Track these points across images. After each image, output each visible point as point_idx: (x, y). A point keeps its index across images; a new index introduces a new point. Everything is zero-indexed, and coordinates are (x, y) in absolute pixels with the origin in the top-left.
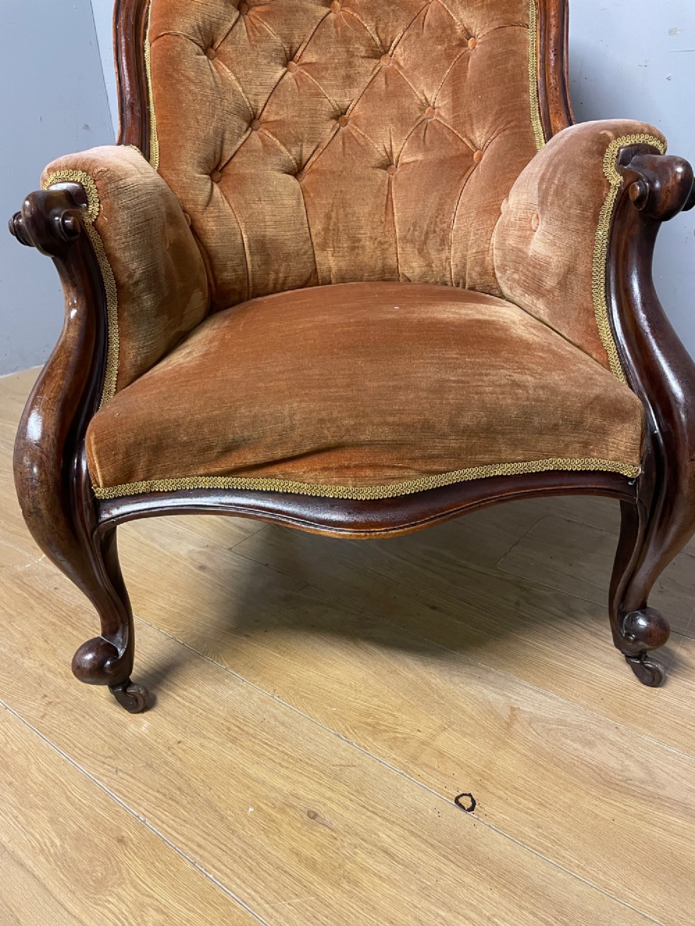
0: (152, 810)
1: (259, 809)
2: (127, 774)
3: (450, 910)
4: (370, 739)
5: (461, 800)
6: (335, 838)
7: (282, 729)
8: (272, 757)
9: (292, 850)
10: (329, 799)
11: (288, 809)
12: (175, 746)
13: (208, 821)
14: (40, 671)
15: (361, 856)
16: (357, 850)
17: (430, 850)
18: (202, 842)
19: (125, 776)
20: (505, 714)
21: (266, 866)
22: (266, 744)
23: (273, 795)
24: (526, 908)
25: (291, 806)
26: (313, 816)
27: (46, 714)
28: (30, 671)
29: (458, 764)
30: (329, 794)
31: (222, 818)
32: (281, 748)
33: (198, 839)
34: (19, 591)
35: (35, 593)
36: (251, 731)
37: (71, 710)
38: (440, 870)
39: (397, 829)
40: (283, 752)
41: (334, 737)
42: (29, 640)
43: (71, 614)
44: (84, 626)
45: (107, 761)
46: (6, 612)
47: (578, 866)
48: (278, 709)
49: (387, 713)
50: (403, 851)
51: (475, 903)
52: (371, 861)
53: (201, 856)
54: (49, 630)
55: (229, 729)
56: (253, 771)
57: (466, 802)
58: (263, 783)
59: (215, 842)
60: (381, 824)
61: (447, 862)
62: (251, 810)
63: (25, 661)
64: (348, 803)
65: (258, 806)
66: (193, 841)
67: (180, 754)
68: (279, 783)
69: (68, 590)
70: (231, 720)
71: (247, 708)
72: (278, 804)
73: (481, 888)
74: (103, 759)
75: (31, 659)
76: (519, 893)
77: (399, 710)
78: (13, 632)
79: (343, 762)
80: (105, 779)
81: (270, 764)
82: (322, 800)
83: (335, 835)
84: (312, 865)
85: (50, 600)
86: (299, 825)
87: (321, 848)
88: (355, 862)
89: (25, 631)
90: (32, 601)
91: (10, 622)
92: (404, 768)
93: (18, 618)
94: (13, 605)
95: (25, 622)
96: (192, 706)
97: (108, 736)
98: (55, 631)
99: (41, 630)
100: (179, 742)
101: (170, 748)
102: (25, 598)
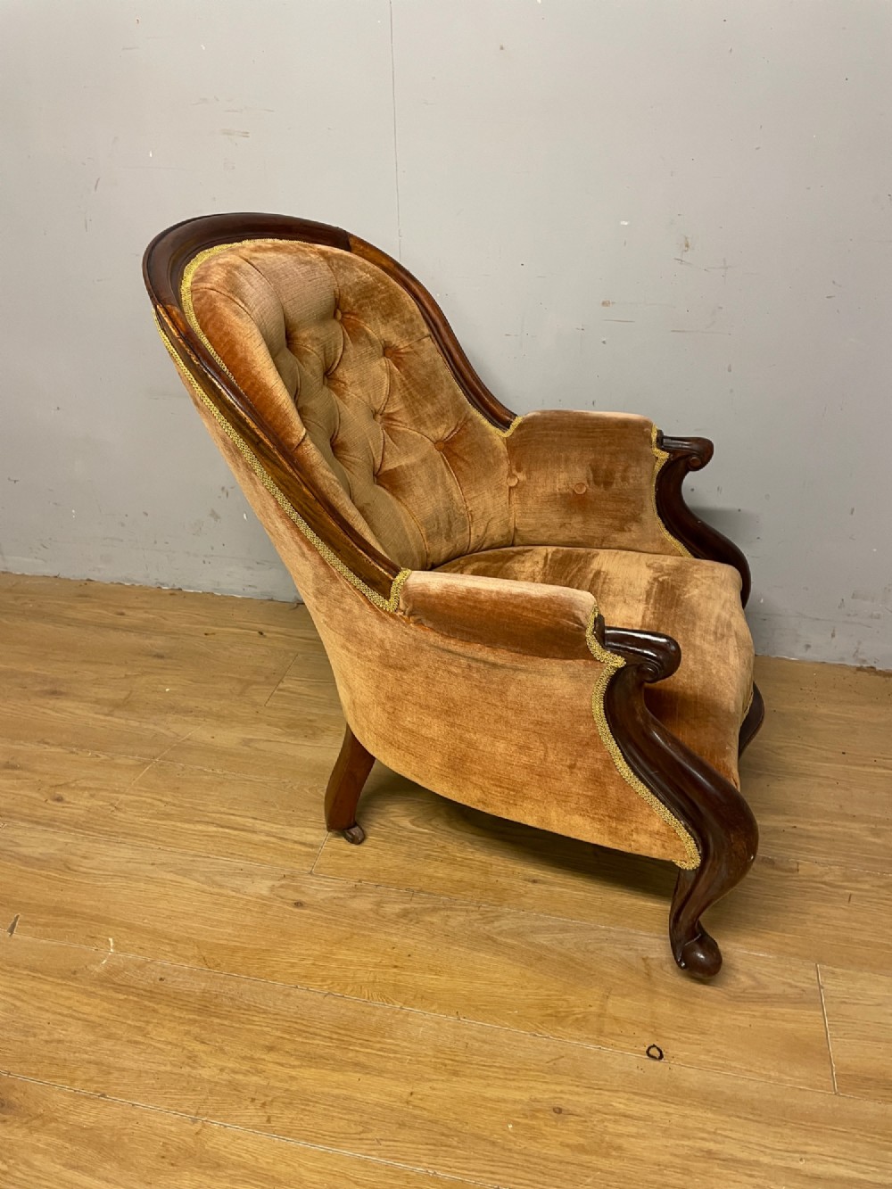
0: (433, 1161)
1: (515, 1124)
2: (390, 1141)
3: (689, 1139)
4: (560, 1028)
5: (651, 1052)
6: (585, 1121)
7: (486, 1047)
8: (495, 1075)
9: (562, 1144)
10: (562, 1092)
11: (538, 1114)
12: (410, 1099)
13: (484, 1150)
14: (225, 1076)
15: (611, 1127)
16: (606, 1124)
17: (653, 1101)
18: (492, 1169)
19: (388, 1143)
20: (641, 966)
21: (552, 1165)
22: (484, 1066)
23: (519, 1107)
24: (732, 1115)
25: (539, 1111)
26: (559, 1111)
27: (269, 1117)
28: (216, 1080)
29: (632, 1024)
30: (559, 1088)
31: (494, 1143)
32: (498, 1065)
33: (487, 1168)
34: (122, 997)
35: (142, 992)
36: (464, 1059)
37: (291, 1103)
38: (667, 1113)
39: (621, 1094)
40: (500, 1067)
41: (532, 1037)
42: (184, 1048)
43: (203, 1003)
44: (229, 1012)
45: (363, 1136)
46: (130, 1025)
47: (747, 1070)
48: (471, 1030)
49: (558, 1000)
50: (635, 1109)
51: (701, 1126)
52: (620, 1128)
53: (499, 1180)
54: (195, 1030)
55: (446, 1066)
56: (490, 1093)
57: (654, 1052)
58: (504, 1101)
59: (500, 1164)
60: (610, 1096)
61: (668, 1105)
62: (510, 1126)
63: (200, 1072)
64: (577, 1089)
65: (514, 1121)
66: (485, 1172)
67: (417, 1102)
68: (517, 1095)
69: (178, 977)
70: (439, 1055)
71: (445, 1039)
72: (528, 1113)
73: (699, 1114)
74: (358, 1137)
75: (204, 1067)
76: (723, 1106)
77: (566, 993)
78: (158, 1045)
79: (553, 1057)
80: (374, 1153)
81: (499, 1082)
82: (556, 1095)
83: (583, 1119)
84: (581, 1149)
85: (167, 995)
86: (554, 1123)
87: (579, 1133)
88: (610, 1134)
89: (170, 1040)
90: (146, 1003)
91: (145, 1036)
92: (598, 1043)
93: (150, 1028)
94: (130, 1015)
95: (161, 1030)
96: (398, 1056)
97: (345, 1114)
98: (203, 1028)
99: (187, 1033)
100: (412, 1094)
101: (408, 1103)
102: (135, 1002)
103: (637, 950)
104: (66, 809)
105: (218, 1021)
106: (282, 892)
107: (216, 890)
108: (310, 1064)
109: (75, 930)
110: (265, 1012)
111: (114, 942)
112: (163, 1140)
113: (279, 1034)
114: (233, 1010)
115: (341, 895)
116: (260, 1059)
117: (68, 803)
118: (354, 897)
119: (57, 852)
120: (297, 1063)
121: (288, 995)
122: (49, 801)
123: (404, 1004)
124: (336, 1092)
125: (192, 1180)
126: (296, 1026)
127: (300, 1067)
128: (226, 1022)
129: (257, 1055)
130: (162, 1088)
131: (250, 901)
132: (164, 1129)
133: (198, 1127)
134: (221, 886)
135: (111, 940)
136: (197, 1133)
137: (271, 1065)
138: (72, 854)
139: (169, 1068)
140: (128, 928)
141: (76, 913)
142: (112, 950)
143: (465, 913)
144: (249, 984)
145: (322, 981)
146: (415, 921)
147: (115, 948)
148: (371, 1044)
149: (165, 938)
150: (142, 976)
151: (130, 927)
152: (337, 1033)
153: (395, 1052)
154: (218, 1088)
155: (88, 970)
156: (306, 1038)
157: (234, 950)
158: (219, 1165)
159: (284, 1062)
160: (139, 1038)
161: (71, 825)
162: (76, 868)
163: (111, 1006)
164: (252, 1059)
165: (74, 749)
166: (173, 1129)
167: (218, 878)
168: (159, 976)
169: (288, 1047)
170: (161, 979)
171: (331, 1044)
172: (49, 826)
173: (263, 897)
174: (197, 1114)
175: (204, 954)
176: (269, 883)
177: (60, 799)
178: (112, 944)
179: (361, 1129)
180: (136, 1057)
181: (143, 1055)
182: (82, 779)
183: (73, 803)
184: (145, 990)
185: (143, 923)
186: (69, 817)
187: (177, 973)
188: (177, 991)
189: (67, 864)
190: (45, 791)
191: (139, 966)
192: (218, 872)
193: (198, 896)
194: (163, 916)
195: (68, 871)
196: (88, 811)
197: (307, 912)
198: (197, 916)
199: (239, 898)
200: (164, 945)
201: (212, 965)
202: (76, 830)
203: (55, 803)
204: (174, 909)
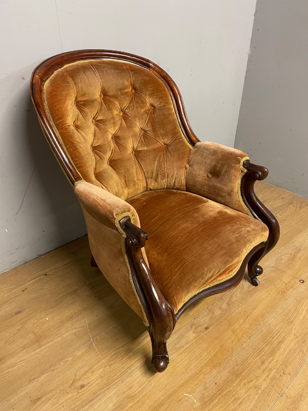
4: (287, 294)
8: (296, 314)
14: (268, 380)
22: (292, 315)
27: (289, 374)
28: (268, 383)
29: (292, 280)
32: (293, 312)
34: (216, 401)
35: (219, 392)
36: (288, 318)
37: (286, 366)
41: (287, 300)
42: (251, 388)
43: (234, 375)
44: (242, 368)
45: (304, 353)
46: (232, 402)
48: (279, 311)
49: (277, 289)
54: (245, 381)
55: (288, 323)
56: (301, 318)
57: (301, 281)
67: (298, 335)
75: (261, 385)
78: (245, 396)
79: (295, 300)
81: (299, 314)
85: (225, 384)
89: (245, 392)
90: (224, 393)
91: (239, 399)
92: (295, 289)
93: (236, 396)
94: (227, 400)
95: (239, 392)
96: (280, 332)
97: (295, 354)
98: (245, 379)
99: (245, 384)
100: (295, 335)
101: (297, 337)
102: (222, 396)
103: (269, 267)
104: (93, 386)
105: (244, 373)
106: (198, 330)
107: (183, 349)
108: (274, 355)
109: (171, 407)
110: (248, 358)
111: (187, 394)
112: (285, 409)
113: (258, 358)
114: (242, 367)
115: (210, 316)
116: (266, 368)
117: (89, 383)
118: (213, 313)
119: (118, 399)
120: (272, 358)
121: (244, 349)
122: (80, 391)
123: (263, 321)
124: (287, 352)
125: (304, 405)
126: (257, 352)
127: (274, 357)
128: (246, 371)
129: (264, 368)
130: (264, 401)
131: (196, 341)
132: (282, 406)
133: (284, 395)
134: (182, 347)
135: (185, 394)
136: (287, 397)
137: (269, 365)
138: (124, 392)
139: (257, 396)
141: (161, 403)
142: (191, 396)
143: (237, 291)
144: (233, 357)
145: (243, 337)
146: (233, 303)
147: (190, 394)
148: (273, 336)
149: (196, 375)
150: (210, 389)
151: (183, 385)
152: (265, 342)
153: (279, 332)
154: (272, 384)
155: (195, 408)
156: (263, 351)
157: (215, 355)
158: (301, 395)
159: (270, 361)
160: (240, 401)
161: (104, 387)
162: (134, 394)
163: (219, 406)
164: (264, 370)
165: (52, 368)
166: (282, 404)
167: (177, 346)
168: (214, 384)
169: (265, 357)
170: (216, 384)
171: (269, 346)
172: (97, 396)
173: (196, 337)
174: (279, 394)
175: (212, 365)
176: (191, 332)
177: (82, 386)
178: (188, 395)
179: (302, 352)
180: (247, 405)
181: (247, 403)
182: (77, 372)
183: (91, 382)
184: (218, 391)
185: (184, 379)
186: (99, 386)
187: (216, 378)
188: (224, 381)
189: (128, 397)
190: (71, 390)
191: (205, 389)
192: (174, 345)
193: (182, 356)
194: (184, 372)
195: (133, 398)
196: (102, 377)
197: (211, 328)
198: (192, 360)
199: (192, 344)
200: (200, 377)
201: (219, 365)
202: (110, 386)
203: (83, 389)
204: (183, 366)
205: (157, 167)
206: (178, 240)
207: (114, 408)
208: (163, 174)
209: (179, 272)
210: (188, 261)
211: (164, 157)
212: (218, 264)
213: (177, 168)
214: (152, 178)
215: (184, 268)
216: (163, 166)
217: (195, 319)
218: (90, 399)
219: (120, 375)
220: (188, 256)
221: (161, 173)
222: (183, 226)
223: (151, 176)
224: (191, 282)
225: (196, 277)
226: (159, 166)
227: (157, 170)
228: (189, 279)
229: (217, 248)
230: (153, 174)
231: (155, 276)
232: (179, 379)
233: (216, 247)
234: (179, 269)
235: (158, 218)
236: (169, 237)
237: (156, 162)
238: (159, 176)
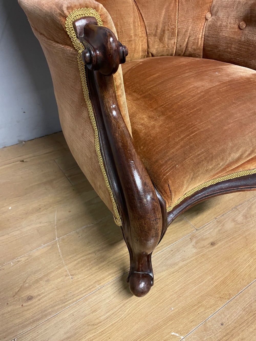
43: (251, 314)
69: (225, 316)
85: (236, 327)
104: (44, 299)
106: (200, 245)
107: (177, 267)
111: (177, 333)
115: (219, 228)
117: (39, 295)
118: (223, 225)
119: (73, 324)
131: (196, 259)
134: (176, 264)
135: (173, 334)
138: (85, 316)
140: (171, 320)
142: (182, 337)
144: (250, 288)
146: (252, 216)
147: (181, 335)
149: (193, 307)
150: (213, 332)
157: (224, 282)
161: (59, 304)
162: (97, 321)
167: (169, 262)
168: (219, 324)
170: (222, 324)
172: (46, 316)
173: (197, 253)
175: (217, 296)
176: (190, 246)
177: (30, 298)
178: (177, 335)
182: (28, 278)
183: (42, 293)
184: (225, 336)
185: (173, 310)
186: (51, 301)
187: (223, 315)
188: (235, 321)
189: (89, 324)
190: (14, 301)
191: (205, 330)
192: (165, 260)
193: (174, 276)
194: (176, 299)
195: (96, 327)
196: (58, 289)
197: (220, 244)
198: (188, 284)
199: (190, 262)
200: (198, 310)
201: (228, 297)
202: (66, 304)
203: (30, 302)
204: (175, 291)
205: (164, 18)
206: (185, 100)
207: (65, 336)
208: (172, 30)
209: (182, 143)
210: (199, 129)
211: (176, 4)
212: (251, 140)
213: (193, 20)
214: (155, 35)
215: (191, 138)
216: (173, 17)
217: (197, 230)
218: (35, 318)
219: (84, 290)
220: (199, 123)
221: (169, 29)
222: (196, 85)
223: (154, 32)
224: (202, 161)
225: (212, 153)
226: (168, 17)
227: (164, 23)
228: (199, 155)
229: (251, 116)
230: (157, 29)
231: (140, 147)
232: (166, 309)
233: (249, 115)
234: (182, 139)
235: (157, 76)
236: (171, 96)
237: (164, 11)
238: (166, 32)
